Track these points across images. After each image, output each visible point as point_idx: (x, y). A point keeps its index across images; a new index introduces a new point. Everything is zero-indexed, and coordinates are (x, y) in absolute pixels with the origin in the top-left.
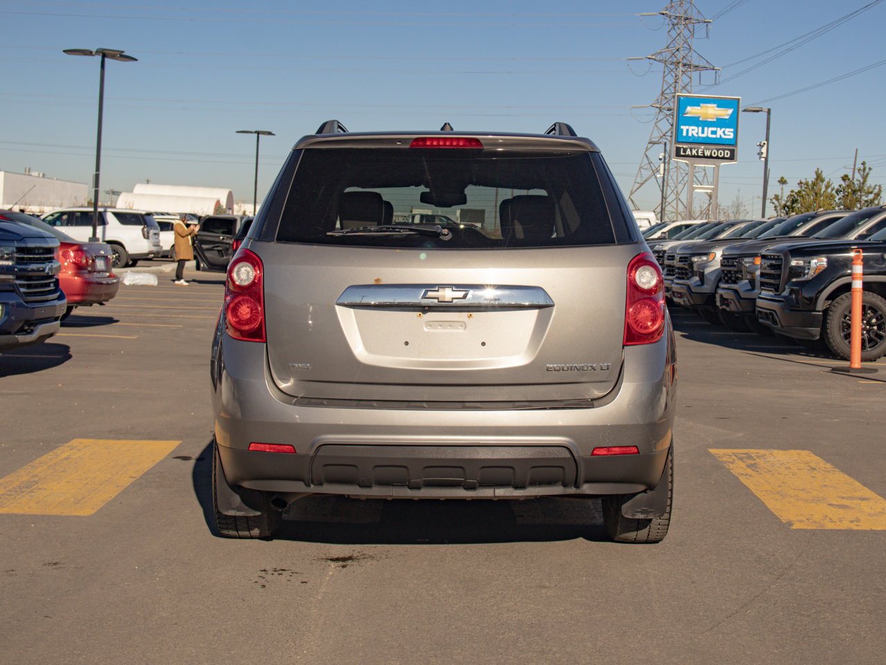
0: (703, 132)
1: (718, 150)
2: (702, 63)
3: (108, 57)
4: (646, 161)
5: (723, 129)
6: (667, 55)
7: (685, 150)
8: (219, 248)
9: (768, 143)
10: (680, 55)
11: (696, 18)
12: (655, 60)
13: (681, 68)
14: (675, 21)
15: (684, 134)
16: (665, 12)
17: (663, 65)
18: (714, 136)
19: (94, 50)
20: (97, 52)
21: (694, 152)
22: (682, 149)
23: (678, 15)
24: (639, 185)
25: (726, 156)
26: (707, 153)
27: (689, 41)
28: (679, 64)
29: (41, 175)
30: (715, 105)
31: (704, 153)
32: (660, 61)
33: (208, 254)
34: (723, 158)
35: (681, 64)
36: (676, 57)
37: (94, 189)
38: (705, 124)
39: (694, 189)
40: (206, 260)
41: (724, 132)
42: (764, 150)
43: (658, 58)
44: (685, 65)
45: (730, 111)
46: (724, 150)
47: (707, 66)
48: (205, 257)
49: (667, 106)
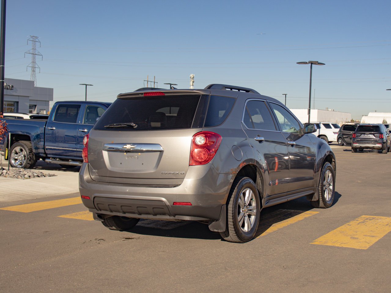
3: (314, 64)
8: (350, 137)
19: (308, 62)
20: (309, 63)
29: (332, 110)
33: (346, 139)
37: (308, 116)
40: (345, 142)
48: (345, 140)
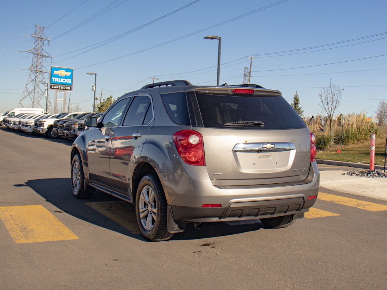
0: (60, 80)
1: (66, 87)
2: (47, 55)
4: (26, 89)
5: (67, 80)
6: (34, 51)
7: (54, 87)
9: (95, 86)
10: (39, 52)
11: (45, 38)
12: (29, 52)
13: (39, 56)
14: (37, 39)
15: (54, 81)
16: (33, 35)
17: (32, 54)
18: (64, 82)
21: (57, 87)
22: (53, 86)
23: (38, 37)
24: (23, 98)
25: (68, 89)
26: (62, 88)
27: (42, 47)
28: (39, 54)
30: (65, 71)
31: (60, 88)
32: (31, 53)
34: (68, 90)
35: (39, 55)
36: (37, 52)
38: (61, 77)
39: (57, 100)
41: (68, 81)
42: (94, 88)
43: (31, 52)
44: (40, 55)
45: (70, 73)
46: (68, 87)
47: (49, 56)
49: (34, 69)
